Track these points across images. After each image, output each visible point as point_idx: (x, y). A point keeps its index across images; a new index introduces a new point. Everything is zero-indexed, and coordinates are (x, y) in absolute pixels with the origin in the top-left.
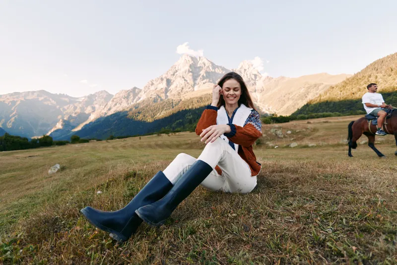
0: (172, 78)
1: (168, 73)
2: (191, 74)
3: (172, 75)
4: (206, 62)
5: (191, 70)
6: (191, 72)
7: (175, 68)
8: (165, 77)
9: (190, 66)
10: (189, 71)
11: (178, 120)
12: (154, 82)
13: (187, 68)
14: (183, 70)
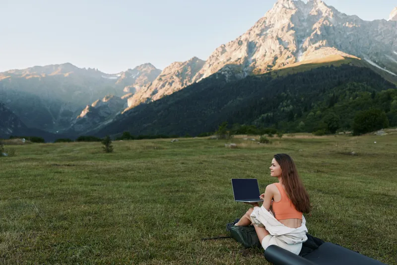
0: (259, 41)
1: (252, 32)
2: (292, 32)
3: (258, 35)
4: (323, 9)
5: (293, 25)
6: (292, 28)
7: (264, 22)
8: (246, 40)
9: (292, 19)
10: (289, 28)
11: (264, 114)
12: (227, 48)
13: (286, 21)
14: (278, 26)
